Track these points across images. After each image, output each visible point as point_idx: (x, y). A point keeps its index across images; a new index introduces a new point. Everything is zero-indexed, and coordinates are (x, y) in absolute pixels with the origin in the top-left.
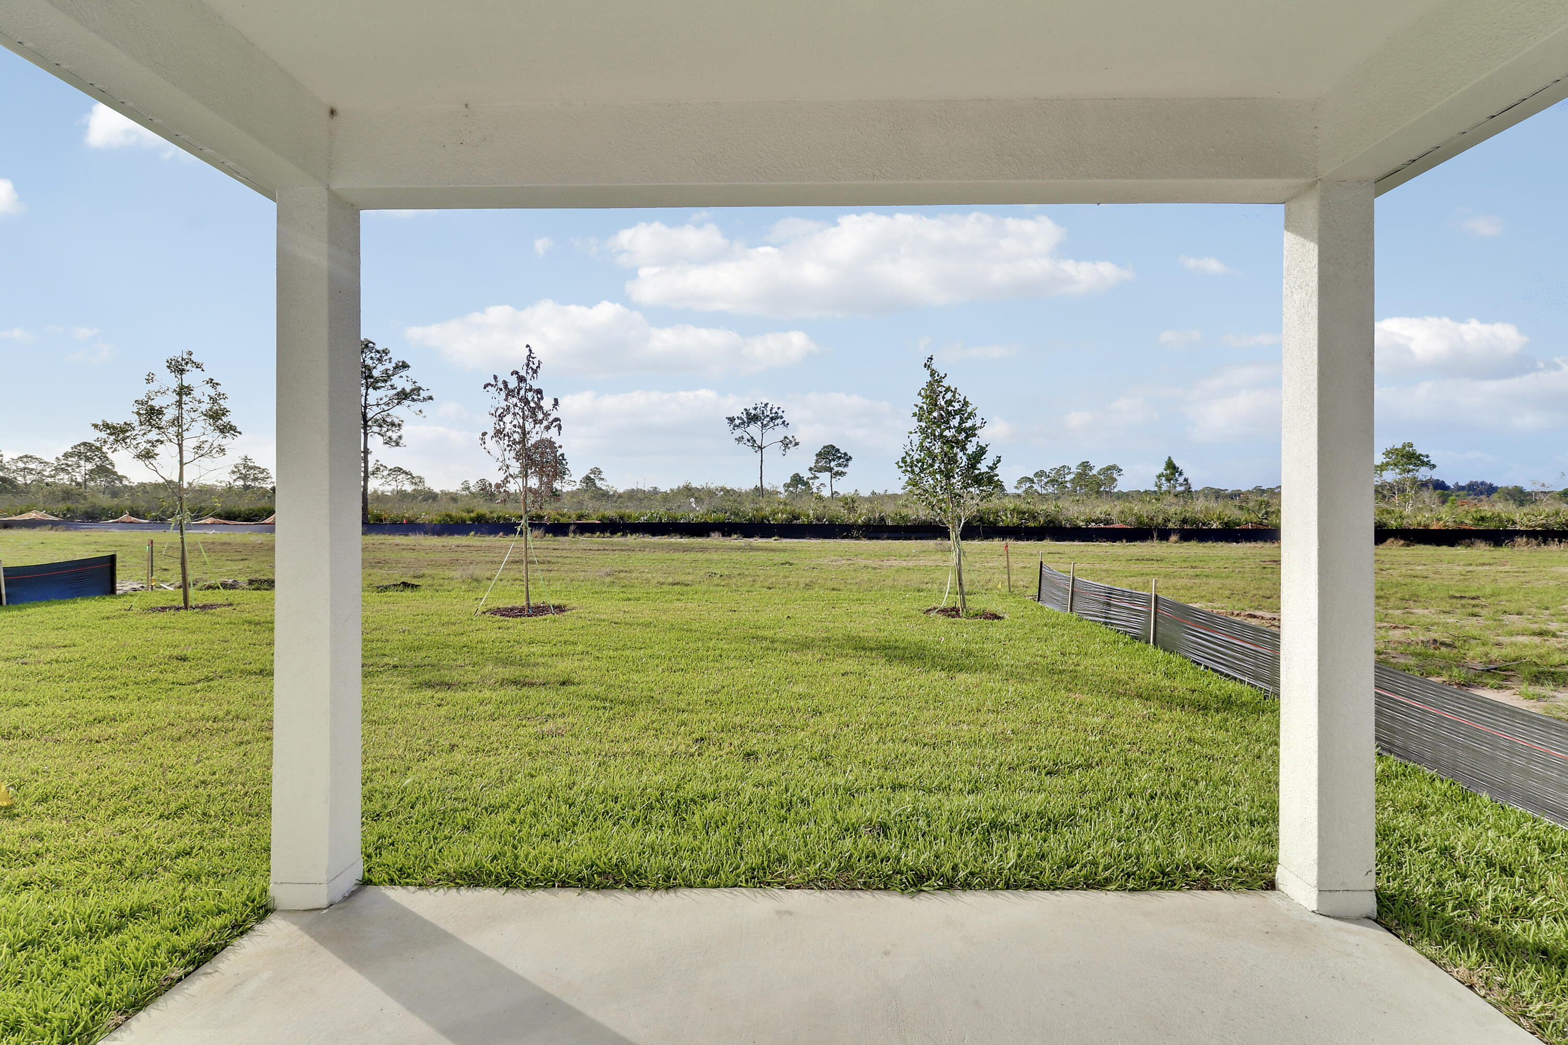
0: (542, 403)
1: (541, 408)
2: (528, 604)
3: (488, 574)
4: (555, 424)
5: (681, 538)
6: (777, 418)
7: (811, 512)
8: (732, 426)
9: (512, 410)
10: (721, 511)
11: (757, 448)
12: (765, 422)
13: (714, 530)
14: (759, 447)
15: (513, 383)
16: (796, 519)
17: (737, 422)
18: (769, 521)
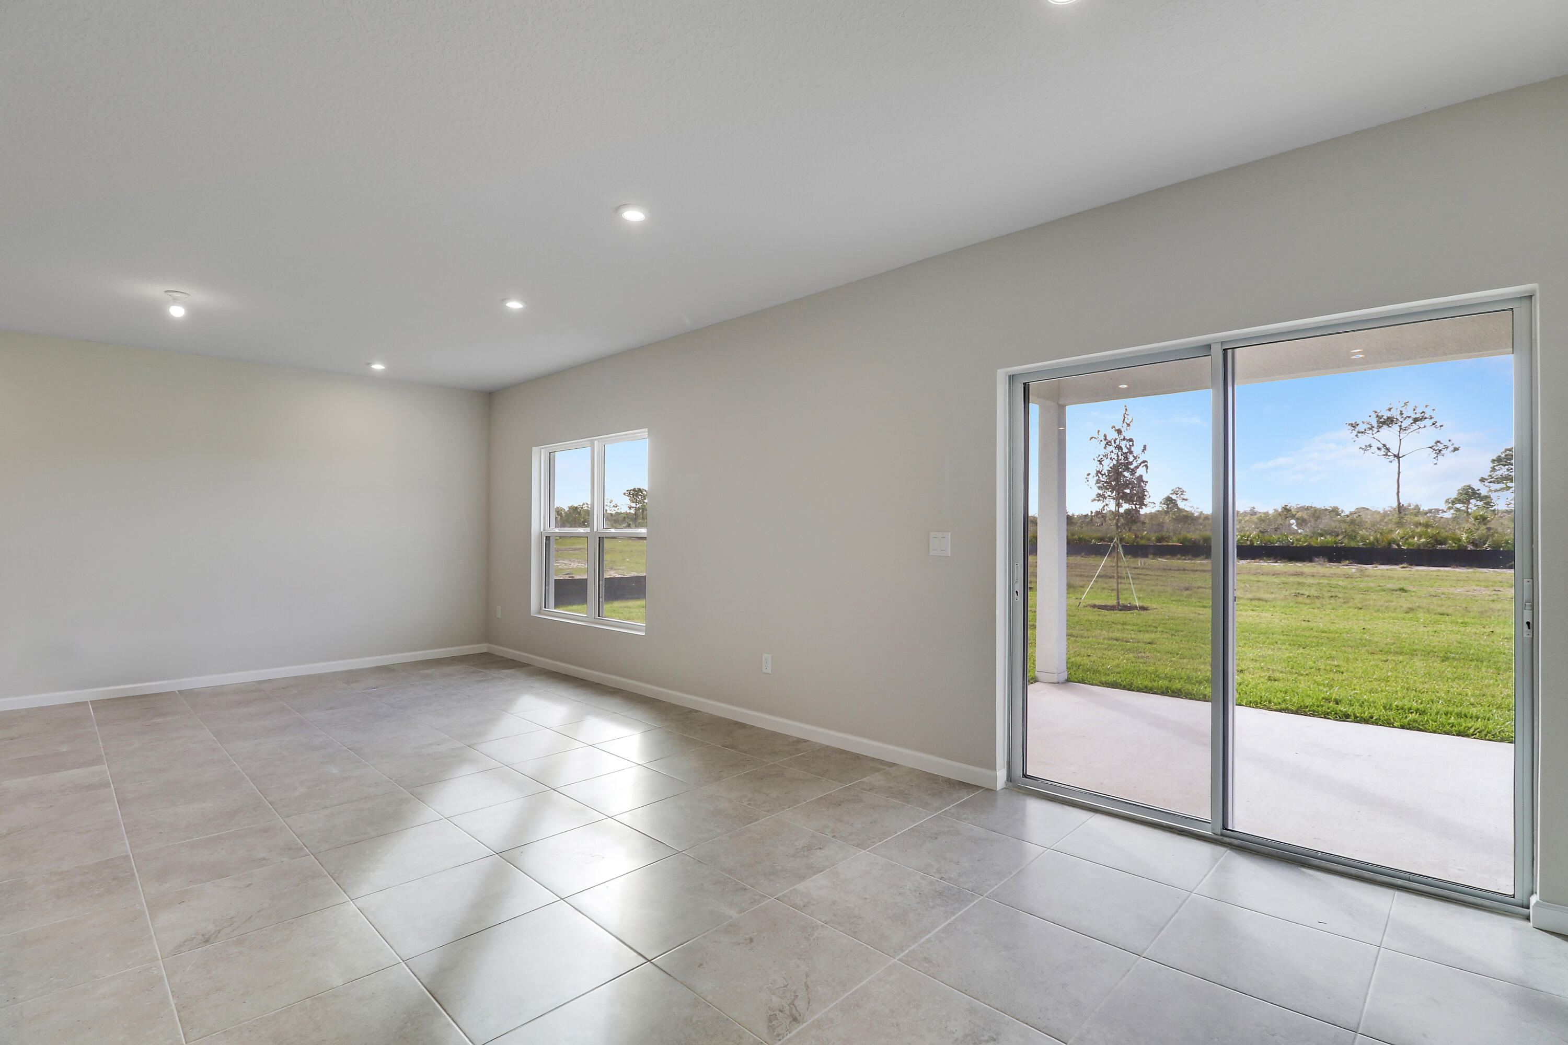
0: (1133, 449)
1: (1131, 452)
2: (1119, 603)
3: (1081, 584)
4: (1142, 465)
5: (1276, 562)
6: (1423, 418)
7: (1464, 537)
8: (1355, 433)
9: (1109, 457)
10: (1330, 534)
11: (1392, 458)
12: (1404, 425)
13: (1318, 555)
14: (1395, 456)
15: (1112, 435)
16: (1441, 544)
17: (1361, 428)
18: (1398, 545)
